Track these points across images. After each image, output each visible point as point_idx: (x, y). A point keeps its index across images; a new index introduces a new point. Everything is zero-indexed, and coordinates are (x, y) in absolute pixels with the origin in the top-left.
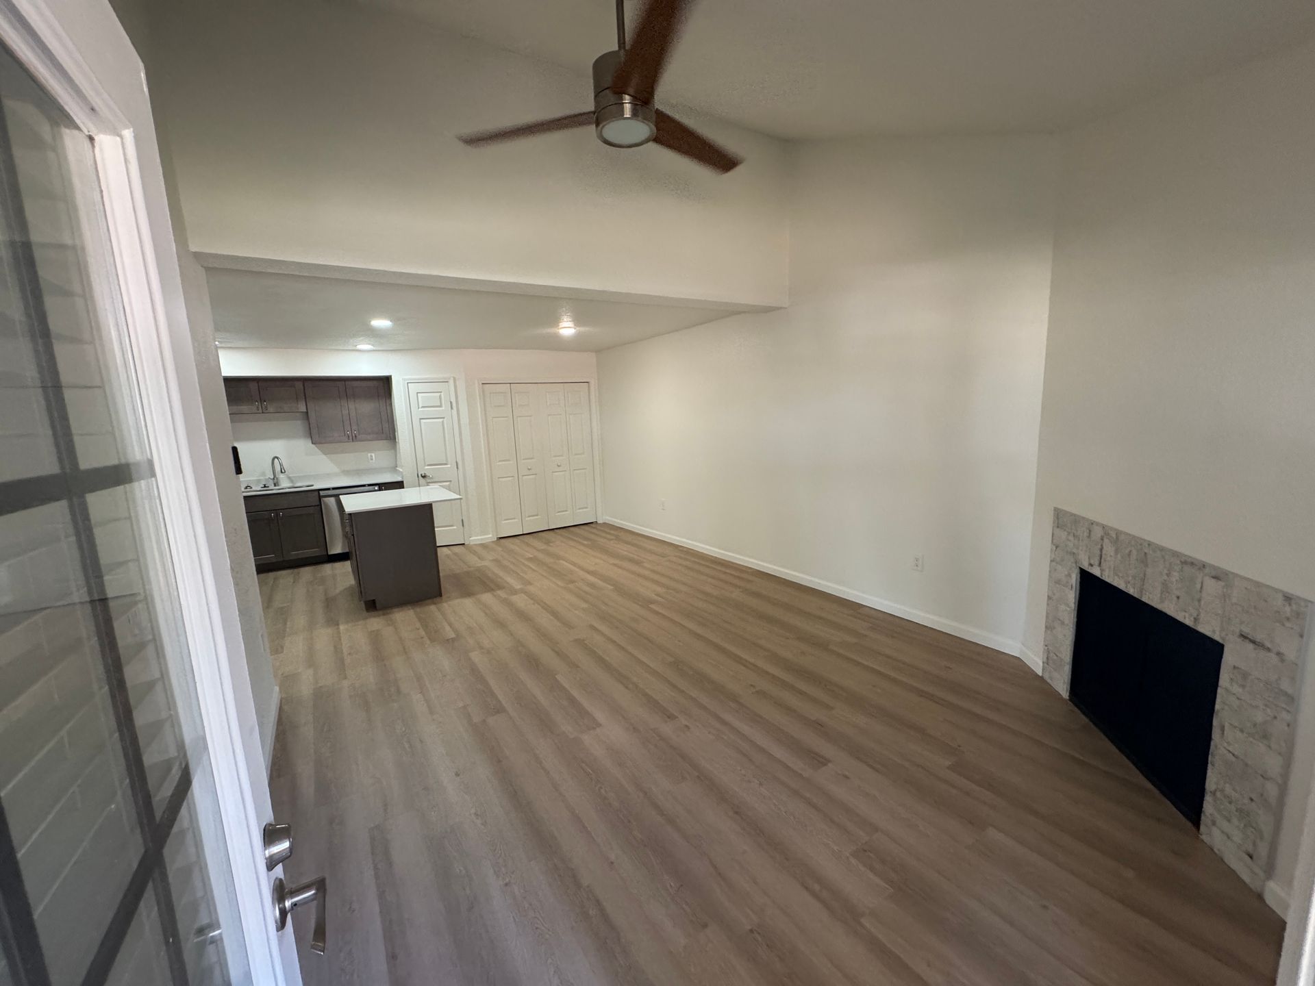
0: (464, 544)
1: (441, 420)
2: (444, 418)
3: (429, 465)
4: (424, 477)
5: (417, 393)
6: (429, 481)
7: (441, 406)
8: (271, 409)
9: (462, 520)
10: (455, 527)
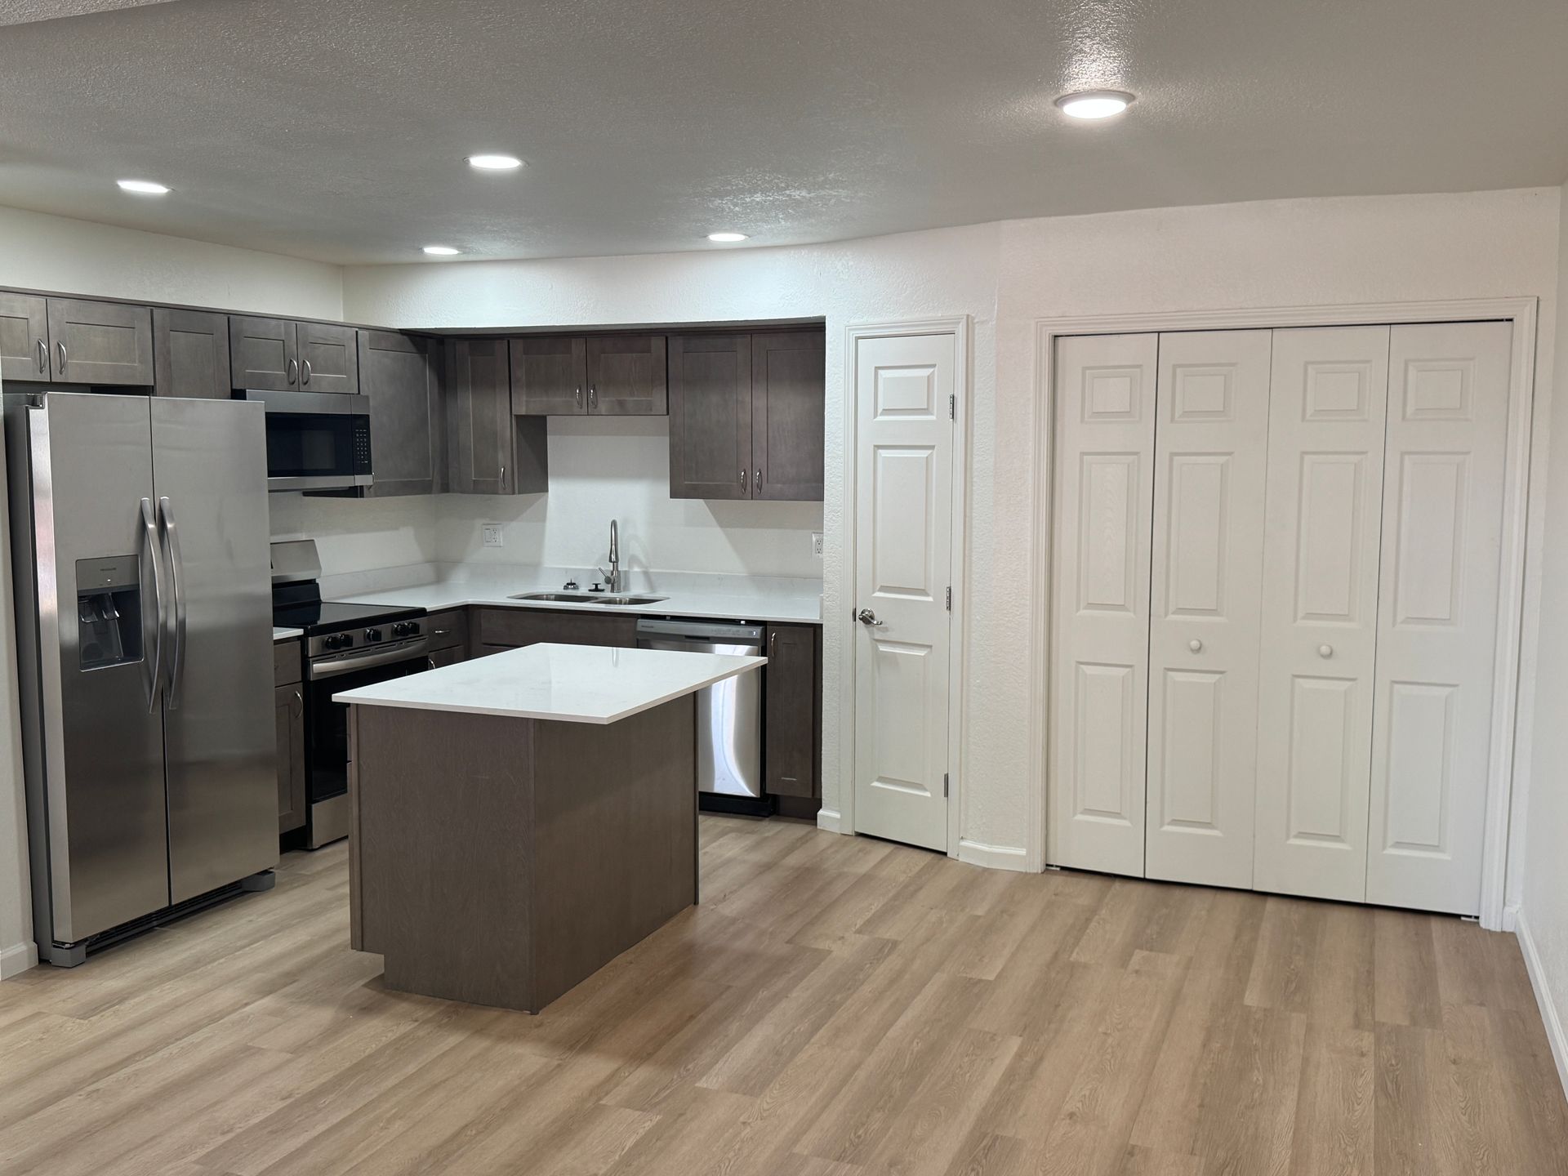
0: (945, 854)
1: (924, 454)
2: (932, 447)
3: (884, 589)
4: (867, 620)
5: (877, 368)
6: (877, 637)
7: (926, 411)
8: (603, 407)
9: (947, 777)
10: (928, 794)
